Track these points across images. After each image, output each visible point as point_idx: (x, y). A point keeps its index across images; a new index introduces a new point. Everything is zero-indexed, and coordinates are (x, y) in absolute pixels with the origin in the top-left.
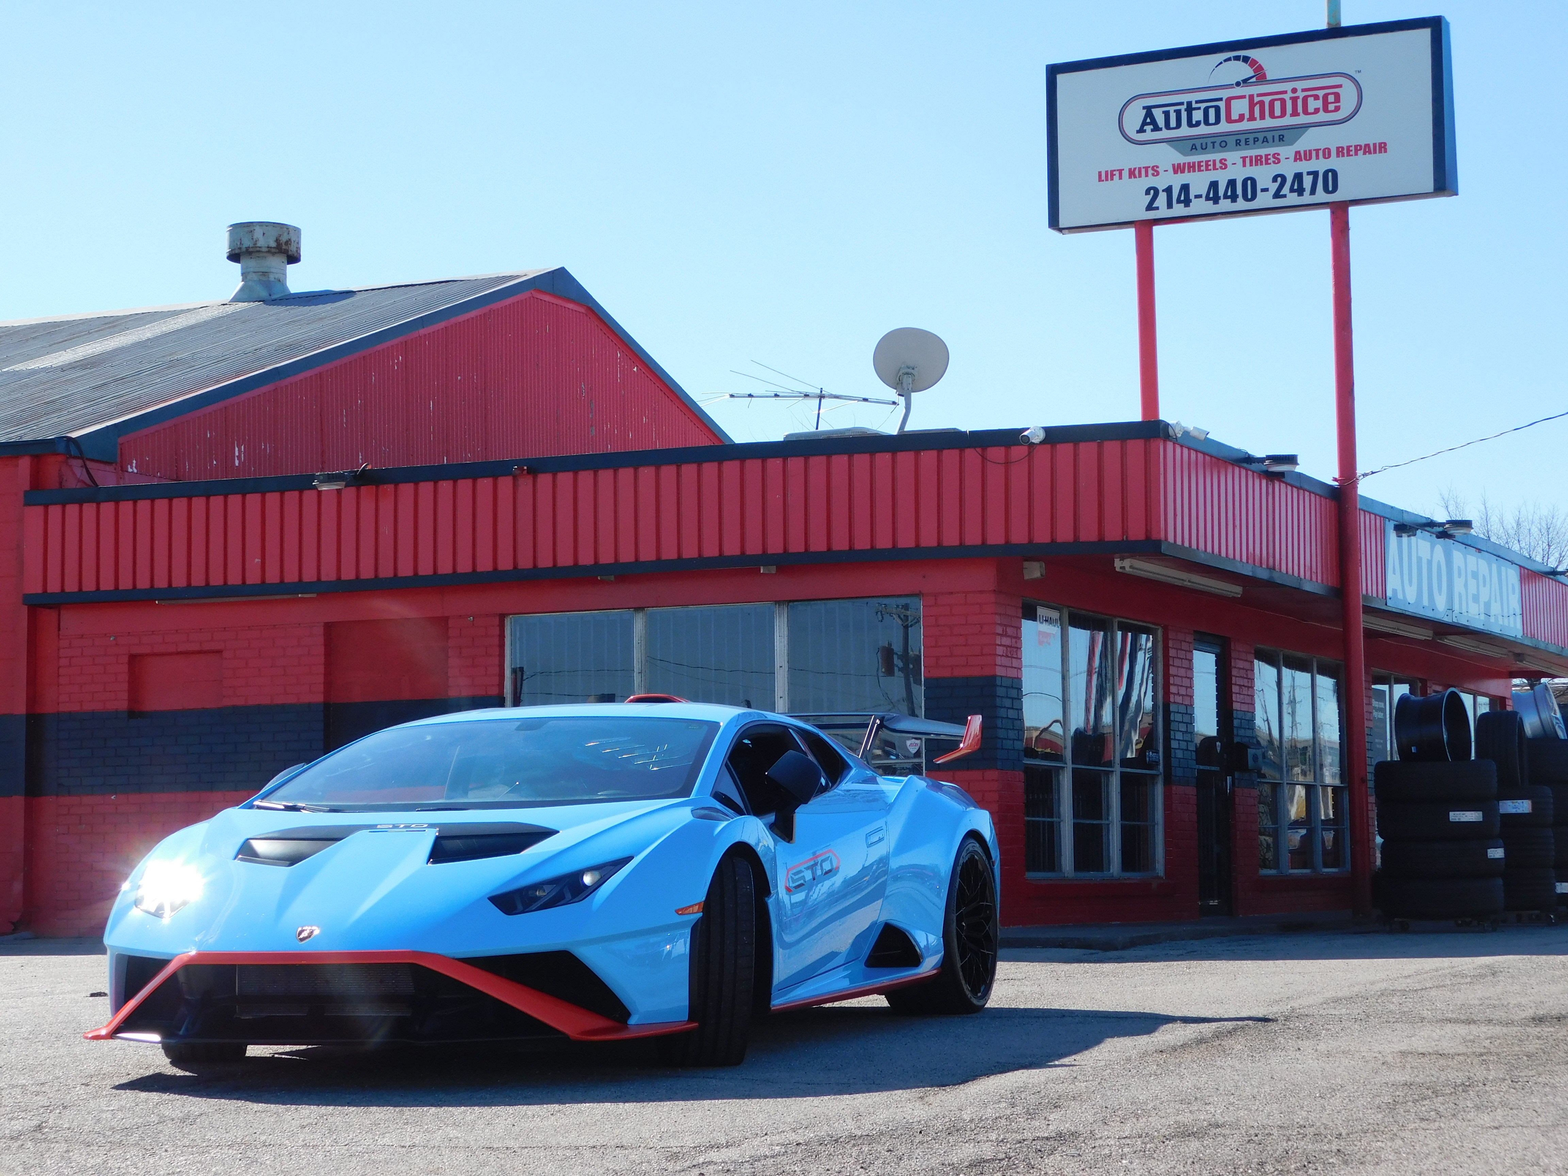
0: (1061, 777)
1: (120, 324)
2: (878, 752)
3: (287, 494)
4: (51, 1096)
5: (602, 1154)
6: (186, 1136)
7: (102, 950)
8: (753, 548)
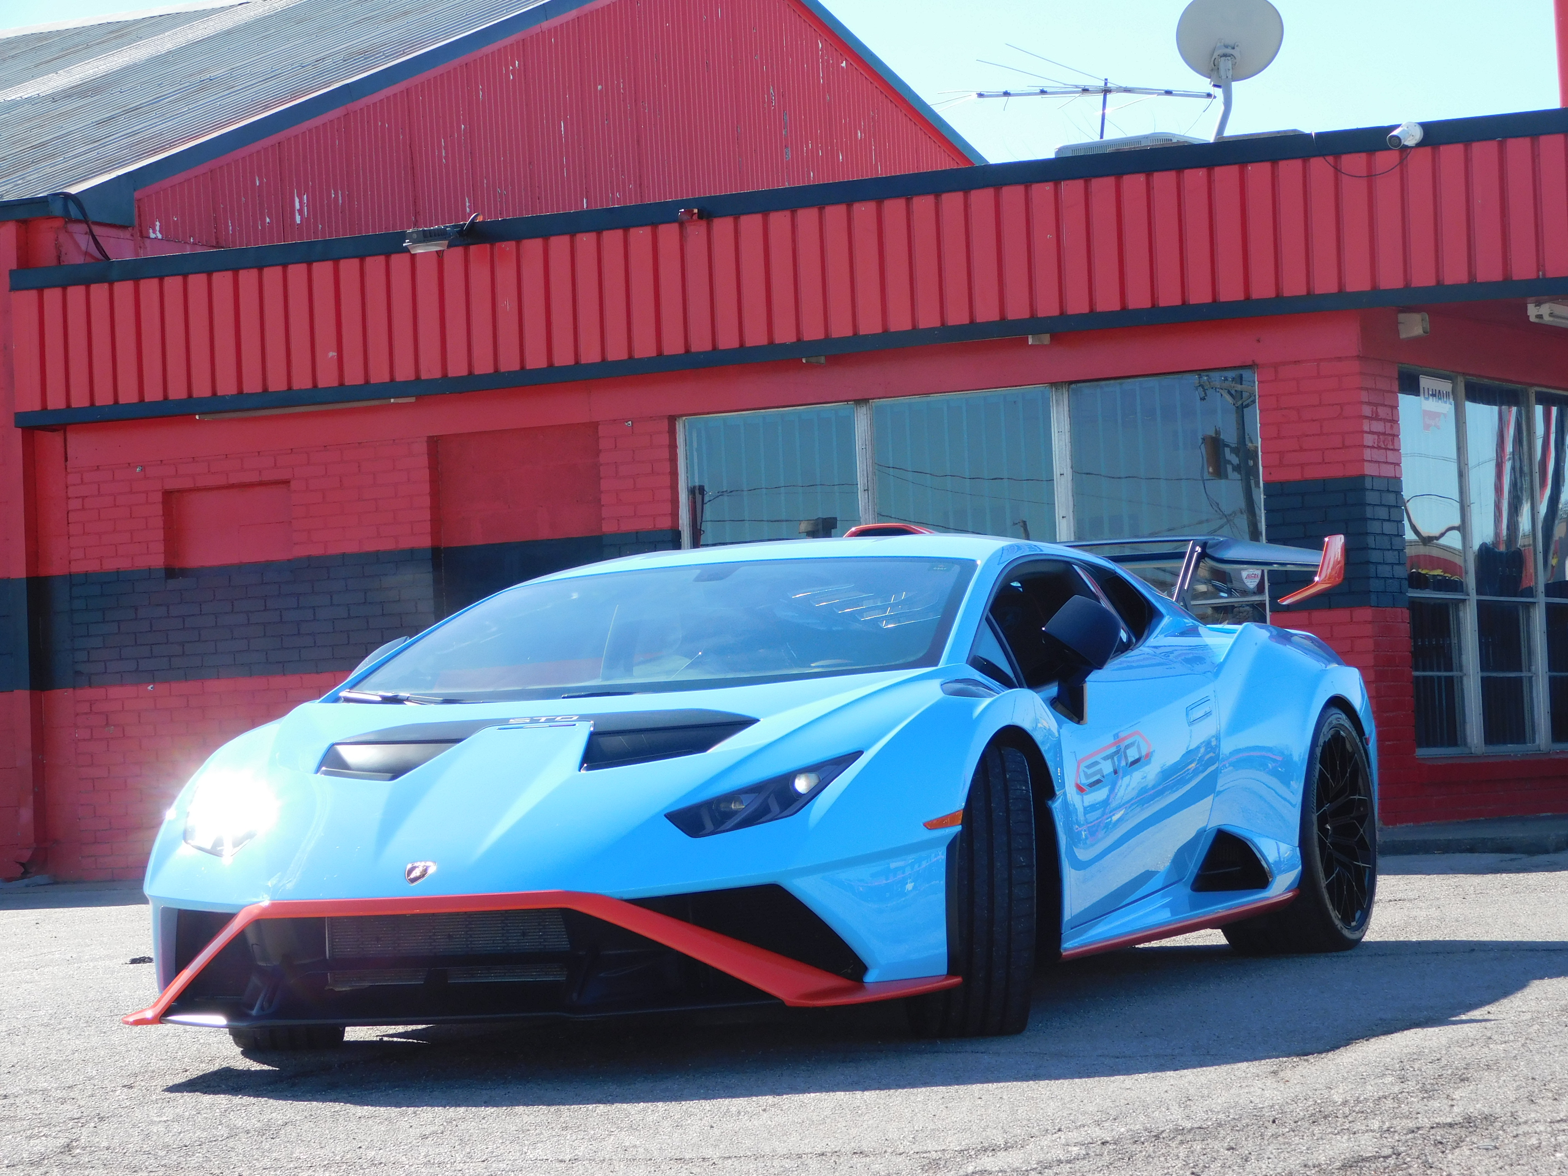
0: (1461, 614)
1: (130, 33)
2: (1202, 588)
3: (369, 261)
4: (82, 1103)
5: (833, 1164)
6: (266, 1154)
7: (143, 900)
8: (1017, 311)
